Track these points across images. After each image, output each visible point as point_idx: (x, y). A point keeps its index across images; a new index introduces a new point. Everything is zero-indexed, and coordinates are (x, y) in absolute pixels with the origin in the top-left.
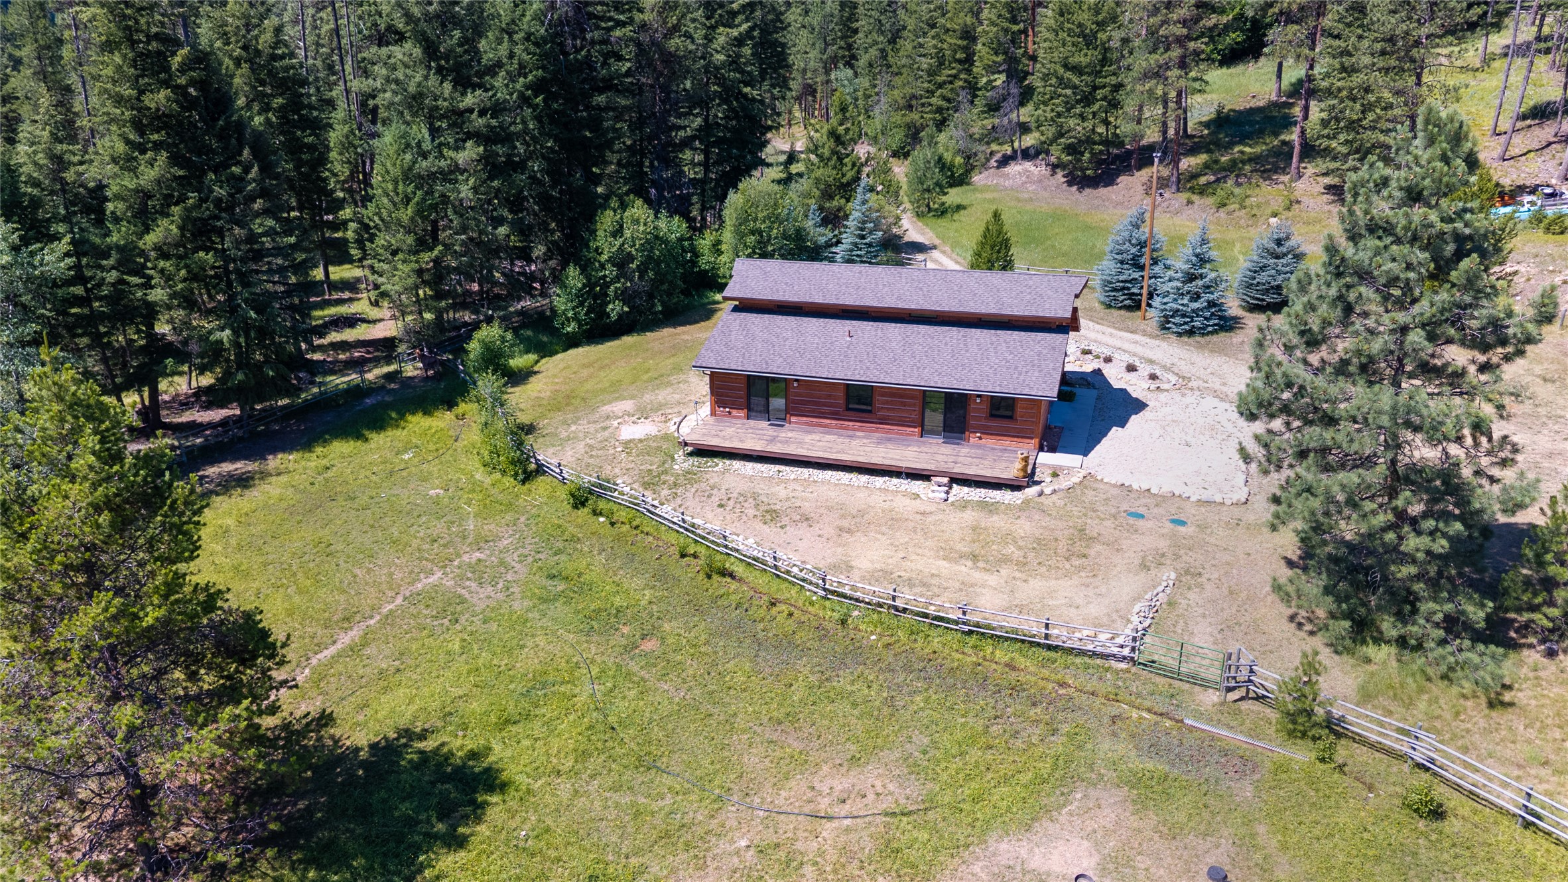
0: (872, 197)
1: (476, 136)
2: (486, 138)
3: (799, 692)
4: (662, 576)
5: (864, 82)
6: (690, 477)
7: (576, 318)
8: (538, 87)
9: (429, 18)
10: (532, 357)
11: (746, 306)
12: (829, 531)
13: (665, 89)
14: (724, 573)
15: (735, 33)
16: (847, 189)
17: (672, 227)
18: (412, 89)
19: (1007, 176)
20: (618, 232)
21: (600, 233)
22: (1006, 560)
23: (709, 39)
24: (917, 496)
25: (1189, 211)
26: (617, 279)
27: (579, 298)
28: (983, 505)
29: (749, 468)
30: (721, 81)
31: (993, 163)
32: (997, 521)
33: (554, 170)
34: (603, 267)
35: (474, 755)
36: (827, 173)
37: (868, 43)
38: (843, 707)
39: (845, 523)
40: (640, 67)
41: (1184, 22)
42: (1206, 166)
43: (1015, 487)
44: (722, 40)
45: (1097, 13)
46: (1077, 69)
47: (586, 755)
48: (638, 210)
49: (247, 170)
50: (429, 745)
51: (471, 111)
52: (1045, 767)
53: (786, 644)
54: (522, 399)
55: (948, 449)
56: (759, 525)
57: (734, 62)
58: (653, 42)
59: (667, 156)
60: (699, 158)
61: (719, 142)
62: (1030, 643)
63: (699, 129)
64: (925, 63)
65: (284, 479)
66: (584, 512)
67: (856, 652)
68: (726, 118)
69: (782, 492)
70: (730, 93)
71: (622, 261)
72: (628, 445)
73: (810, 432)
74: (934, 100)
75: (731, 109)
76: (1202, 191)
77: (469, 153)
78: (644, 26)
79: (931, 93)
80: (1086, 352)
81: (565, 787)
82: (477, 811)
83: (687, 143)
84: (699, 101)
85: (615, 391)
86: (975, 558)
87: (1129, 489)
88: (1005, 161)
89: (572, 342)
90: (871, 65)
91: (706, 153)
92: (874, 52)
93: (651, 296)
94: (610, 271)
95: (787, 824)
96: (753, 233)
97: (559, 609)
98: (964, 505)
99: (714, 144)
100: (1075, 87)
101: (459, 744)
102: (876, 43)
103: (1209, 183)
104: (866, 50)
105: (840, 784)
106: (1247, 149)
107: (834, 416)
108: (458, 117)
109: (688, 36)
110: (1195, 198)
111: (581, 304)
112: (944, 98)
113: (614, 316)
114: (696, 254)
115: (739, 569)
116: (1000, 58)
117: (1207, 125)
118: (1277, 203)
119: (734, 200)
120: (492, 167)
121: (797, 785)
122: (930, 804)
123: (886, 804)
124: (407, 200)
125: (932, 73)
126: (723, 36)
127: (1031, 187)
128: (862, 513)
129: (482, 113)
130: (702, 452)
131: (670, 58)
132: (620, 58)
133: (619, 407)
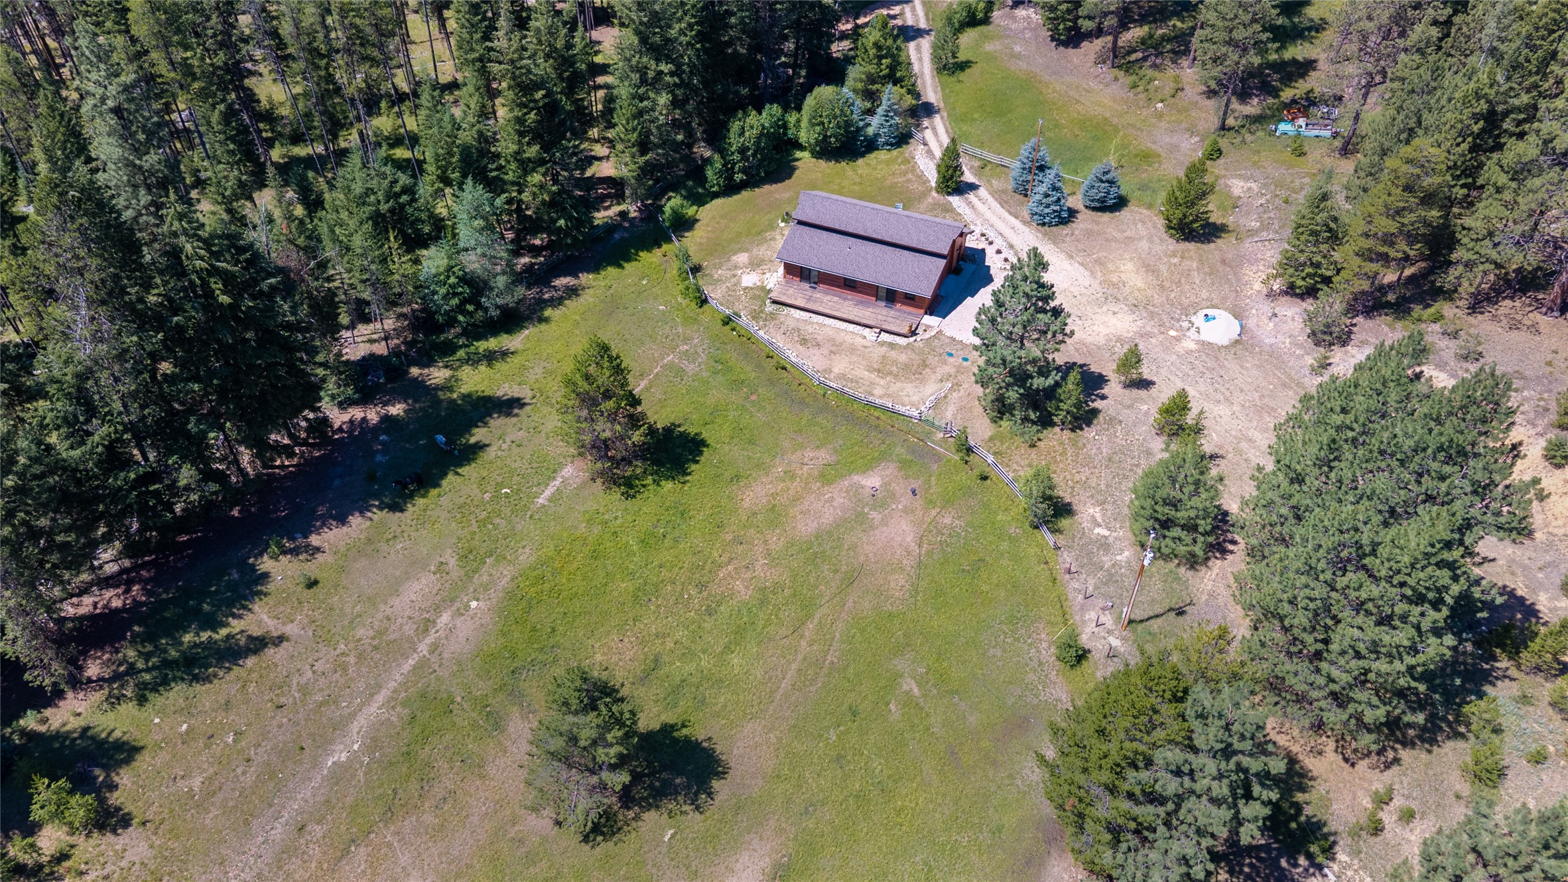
3: (804, 422)
4: (759, 366)
6: (772, 316)
10: (696, 207)
11: (804, 222)
12: (826, 352)
14: (784, 368)
17: (772, 113)
18: (634, 62)
19: (1011, 19)
20: (741, 133)
21: (732, 135)
22: (890, 373)
24: (865, 337)
26: (740, 160)
27: (721, 172)
28: (890, 344)
31: (1009, 2)
32: (893, 354)
34: (733, 153)
35: (696, 434)
36: (872, 68)
38: (818, 429)
39: (833, 349)
42: (1143, 40)
43: (906, 335)
47: (732, 438)
48: (753, 115)
50: (681, 429)
52: (876, 454)
53: (802, 402)
54: (693, 241)
55: (885, 311)
56: (798, 346)
62: (885, 410)
65: (591, 291)
66: (728, 327)
67: (825, 408)
69: (810, 329)
71: (743, 151)
72: (745, 290)
73: (827, 294)
76: (1128, 67)
80: (983, 235)
81: (727, 448)
82: (701, 453)
85: (739, 242)
86: (879, 371)
87: (954, 340)
88: (1016, 5)
89: (716, 195)
93: (758, 169)
94: (737, 157)
95: (794, 466)
96: (818, 124)
97: (720, 378)
98: (883, 344)
101: (692, 430)
103: (1137, 60)
105: (812, 455)
106: (1179, 23)
107: (839, 287)
110: (1121, 75)
111: (721, 175)
113: (738, 181)
114: (786, 128)
115: (788, 366)
118: (1168, 90)
119: (810, 102)
121: (799, 454)
122: (837, 463)
123: (825, 462)
128: (841, 344)
130: (778, 302)
133: (741, 258)
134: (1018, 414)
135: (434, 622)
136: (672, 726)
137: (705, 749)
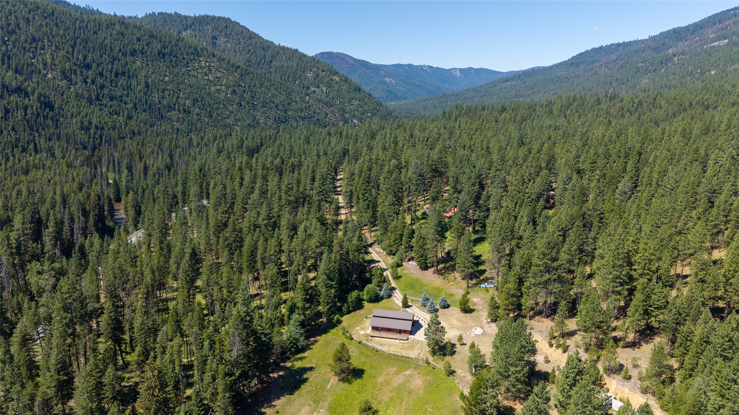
3: (387, 362)
4: (371, 352)
6: (371, 340)
10: (341, 317)
11: (375, 316)
12: (388, 346)
16: (382, 282)
21: (349, 298)
22: (405, 349)
24: (396, 342)
25: (439, 279)
27: (346, 308)
29: (378, 339)
31: (407, 260)
32: (404, 345)
34: (349, 303)
38: (391, 363)
42: (444, 268)
43: (406, 340)
50: (357, 368)
52: (407, 367)
53: (385, 358)
54: (343, 325)
55: (399, 335)
56: (380, 346)
62: (407, 357)
65: (321, 341)
66: (360, 344)
67: (392, 359)
69: (382, 342)
71: (352, 302)
72: (362, 335)
73: (384, 333)
76: (442, 274)
80: (417, 317)
81: (370, 370)
82: (364, 372)
86: (402, 349)
87: (418, 340)
88: (409, 260)
89: (345, 314)
93: (355, 306)
95: (388, 372)
96: (369, 294)
97: (362, 356)
98: (401, 343)
101: (360, 368)
103: (444, 273)
105: (392, 369)
107: (386, 331)
110: (440, 276)
113: (351, 310)
115: (379, 351)
118: (453, 279)
119: (366, 288)
121: (388, 369)
122: (399, 370)
123: (396, 370)
127: (413, 268)
128: (391, 344)
130: (372, 336)
133: (358, 328)
134: (438, 353)
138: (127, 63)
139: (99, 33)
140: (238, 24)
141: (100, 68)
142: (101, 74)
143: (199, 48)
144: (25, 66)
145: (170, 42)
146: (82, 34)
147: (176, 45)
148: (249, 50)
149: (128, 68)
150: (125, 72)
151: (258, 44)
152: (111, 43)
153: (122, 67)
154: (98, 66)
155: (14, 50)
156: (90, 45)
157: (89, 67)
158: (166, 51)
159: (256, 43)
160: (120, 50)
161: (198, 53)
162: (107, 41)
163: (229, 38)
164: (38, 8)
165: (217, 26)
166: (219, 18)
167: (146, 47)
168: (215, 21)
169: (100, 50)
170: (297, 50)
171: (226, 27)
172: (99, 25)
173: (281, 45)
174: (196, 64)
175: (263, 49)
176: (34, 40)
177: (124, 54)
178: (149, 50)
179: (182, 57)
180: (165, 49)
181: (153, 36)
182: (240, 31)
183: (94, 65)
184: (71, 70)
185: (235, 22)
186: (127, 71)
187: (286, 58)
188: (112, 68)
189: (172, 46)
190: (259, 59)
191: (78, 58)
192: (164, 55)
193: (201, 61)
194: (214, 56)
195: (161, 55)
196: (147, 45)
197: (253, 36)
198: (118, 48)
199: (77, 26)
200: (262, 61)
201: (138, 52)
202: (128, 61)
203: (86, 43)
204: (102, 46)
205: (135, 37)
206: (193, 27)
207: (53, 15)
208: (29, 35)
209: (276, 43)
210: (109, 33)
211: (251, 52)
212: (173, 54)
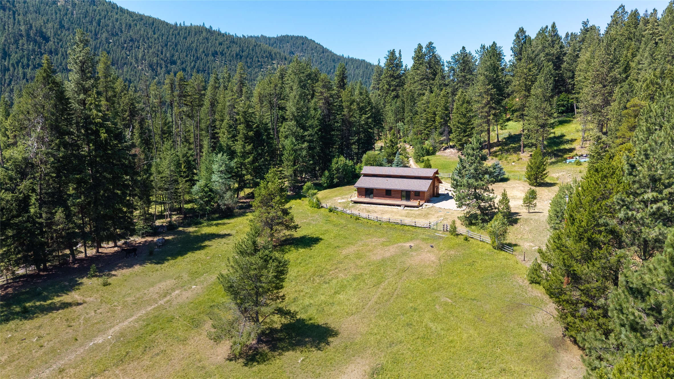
0: (401, 156)
1: (307, 141)
2: (310, 141)
3: (371, 232)
5: (406, 127)
6: (353, 206)
7: (326, 182)
8: (320, 130)
9: (298, 116)
10: (316, 191)
11: (366, 175)
12: (380, 214)
13: (349, 130)
14: (359, 220)
15: (367, 116)
16: (394, 154)
17: (350, 163)
18: (294, 131)
19: (445, 153)
20: (337, 163)
21: (333, 163)
22: (412, 217)
23: (360, 118)
24: (398, 209)
26: (336, 174)
28: (410, 210)
29: (365, 205)
30: (363, 128)
31: (442, 149)
32: (412, 212)
33: (322, 149)
34: (333, 171)
35: (317, 237)
36: (390, 150)
37: (408, 116)
38: (378, 233)
39: (383, 212)
40: (342, 125)
41: (486, 112)
43: (417, 207)
44: (363, 118)
45: (467, 109)
46: (461, 124)
47: (335, 237)
48: (342, 158)
49: (265, 147)
50: (309, 237)
51: (306, 136)
52: (410, 238)
53: (369, 227)
54: (316, 197)
55: (406, 201)
56: (366, 213)
57: (367, 123)
58: (346, 119)
59: (349, 146)
60: (357, 147)
61: (362, 143)
62: (412, 226)
63: (357, 140)
64: (423, 121)
66: (332, 212)
68: (364, 137)
69: (371, 208)
70: (365, 131)
72: (340, 203)
74: (425, 132)
75: (365, 135)
77: (306, 145)
78: (344, 115)
79: (425, 130)
80: (446, 190)
81: (332, 240)
82: (319, 242)
83: (354, 143)
84: (358, 133)
85: (336, 196)
86: (406, 216)
87: (442, 209)
88: (445, 149)
89: (325, 188)
90: (408, 122)
91: (359, 146)
92: (409, 118)
93: (344, 178)
94: (335, 172)
95: (367, 243)
97: (328, 224)
98: (407, 210)
99: (361, 144)
100: (461, 128)
102: (409, 115)
103: (499, 154)
104: (407, 117)
105: (376, 240)
106: (513, 145)
107: (383, 197)
108: (303, 137)
109: (355, 117)
110: (494, 158)
111: (328, 179)
112: (429, 131)
113: (335, 182)
114: (355, 170)
115: (361, 219)
116: (442, 120)
117: (505, 138)
118: (515, 159)
119: (365, 156)
120: (310, 148)
121: (369, 240)
122: (390, 241)
123: (383, 241)
124: (292, 155)
125: (425, 124)
126: (364, 117)
127: (452, 156)
128: (387, 211)
129: (309, 136)
130: (356, 202)
131: (350, 123)
132: (338, 123)
133: (337, 198)
135: (170, 294)
136: (304, 320)
137: (324, 327)
138: (208, 62)
139: (188, 39)
140: (314, 41)
141: (184, 65)
142: (184, 70)
143: (273, 53)
144: (120, 59)
145: (248, 47)
146: (174, 39)
147: (253, 50)
148: (321, 62)
149: (208, 66)
150: (206, 70)
151: (330, 57)
152: (197, 46)
153: (203, 65)
154: (182, 63)
155: (114, 48)
156: (179, 47)
157: (174, 63)
158: (243, 54)
159: (328, 56)
160: (204, 52)
161: (272, 57)
162: (194, 45)
163: (305, 53)
164: (142, 19)
165: (295, 43)
166: (297, 37)
167: (225, 50)
168: (293, 39)
169: (187, 52)
170: (364, 60)
171: (303, 44)
172: (189, 33)
173: (350, 57)
174: (269, 66)
175: (334, 61)
176: (132, 40)
177: (207, 55)
178: (229, 52)
179: (257, 59)
180: (243, 52)
181: (234, 42)
182: (315, 46)
183: (179, 62)
184: (157, 63)
185: (311, 40)
186: (207, 69)
187: (354, 67)
188: (195, 66)
189: (249, 50)
190: (329, 69)
191: (165, 55)
192: (241, 57)
193: (274, 64)
194: (286, 59)
195: (239, 57)
196: (227, 48)
197: (324, 51)
198: (201, 50)
199: (171, 33)
200: (332, 71)
201: (219, 53)
202: (209, 60)
203: (176, 46)
204: (189, 49)
205: (217, 42)
206: (275, 45)
207: (153, 24)
208: (129, 36)
209: (346, 56)
210: (196, 38)
211: (322, 64)
212: (250, 56)
